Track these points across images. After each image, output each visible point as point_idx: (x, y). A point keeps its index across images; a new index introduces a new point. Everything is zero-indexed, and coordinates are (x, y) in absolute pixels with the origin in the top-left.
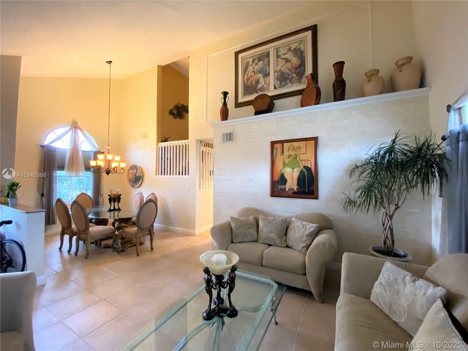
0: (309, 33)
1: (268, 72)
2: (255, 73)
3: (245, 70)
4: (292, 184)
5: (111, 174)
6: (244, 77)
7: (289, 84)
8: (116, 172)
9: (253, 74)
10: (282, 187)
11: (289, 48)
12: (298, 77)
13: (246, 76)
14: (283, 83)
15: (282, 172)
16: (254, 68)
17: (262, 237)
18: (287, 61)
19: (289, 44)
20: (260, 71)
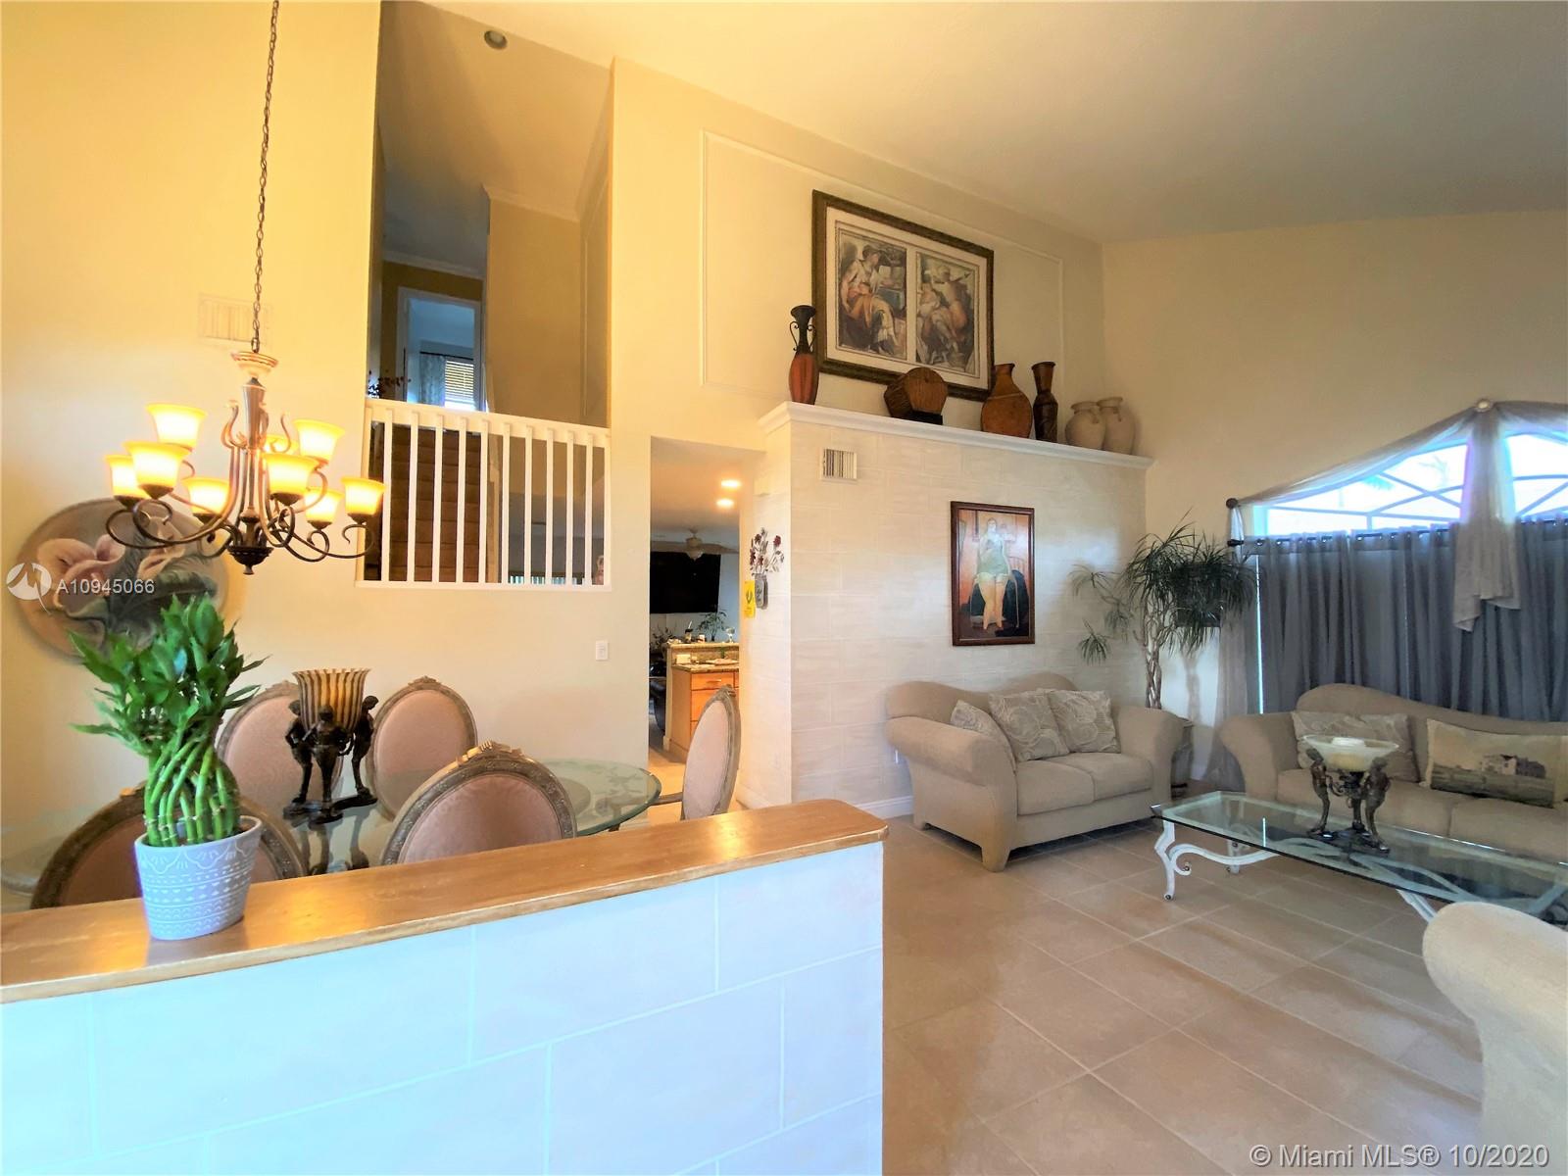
1: (901, 307)
2: (870, 291)
3: (844, 268)
4: (993, 613)
6: (840, 285)
7: (946, 364)
9: (865, 290)
11: (946, 271)
12: (961, 354)
13: (845, 284)
14: (934, 355)
15: (976, 582)
16: (869, 274)
18: (944, 303)
20: (887, 294)
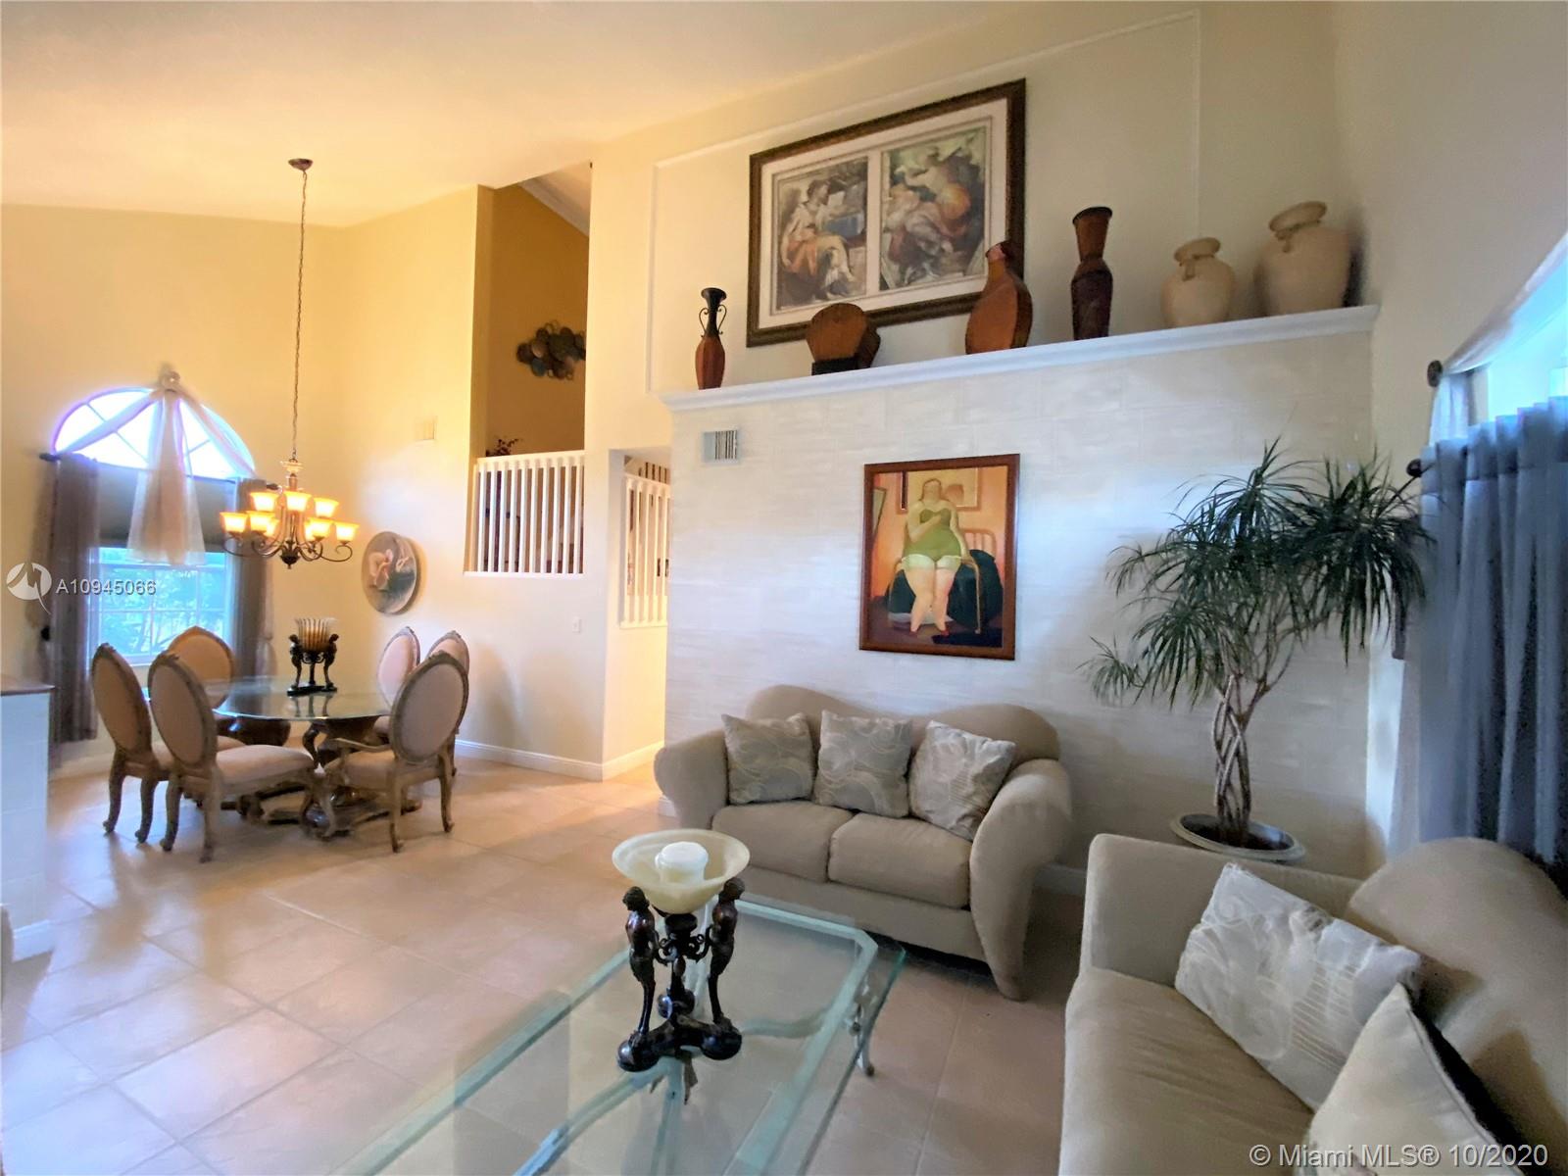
0: (999, 109)
1: (859, 231)
2: (816, 232)
3: (785, 219)
4: (930, 608)
5: (300, 562)
6: (780, 243)
7: (930, 276)
8: (320, 556)
9: (810, 233)
10: (901, 617)
11: (931, 152)
12: (959, 253)
13: (786, 241)
15: (900, 567)
16: (814, 213)
17: (830, 782)
18: (926, 195)
19: (932, 141)
